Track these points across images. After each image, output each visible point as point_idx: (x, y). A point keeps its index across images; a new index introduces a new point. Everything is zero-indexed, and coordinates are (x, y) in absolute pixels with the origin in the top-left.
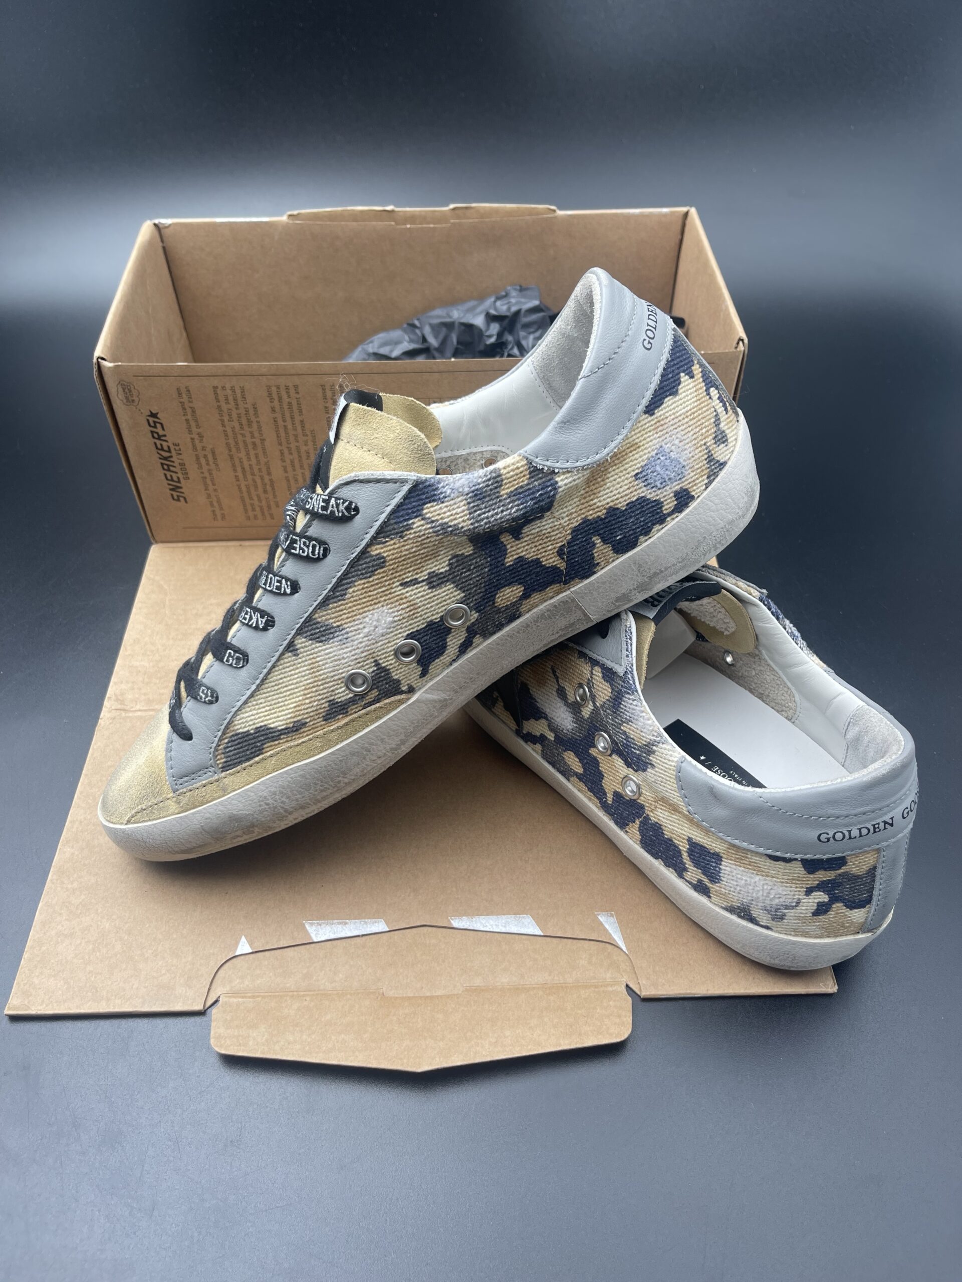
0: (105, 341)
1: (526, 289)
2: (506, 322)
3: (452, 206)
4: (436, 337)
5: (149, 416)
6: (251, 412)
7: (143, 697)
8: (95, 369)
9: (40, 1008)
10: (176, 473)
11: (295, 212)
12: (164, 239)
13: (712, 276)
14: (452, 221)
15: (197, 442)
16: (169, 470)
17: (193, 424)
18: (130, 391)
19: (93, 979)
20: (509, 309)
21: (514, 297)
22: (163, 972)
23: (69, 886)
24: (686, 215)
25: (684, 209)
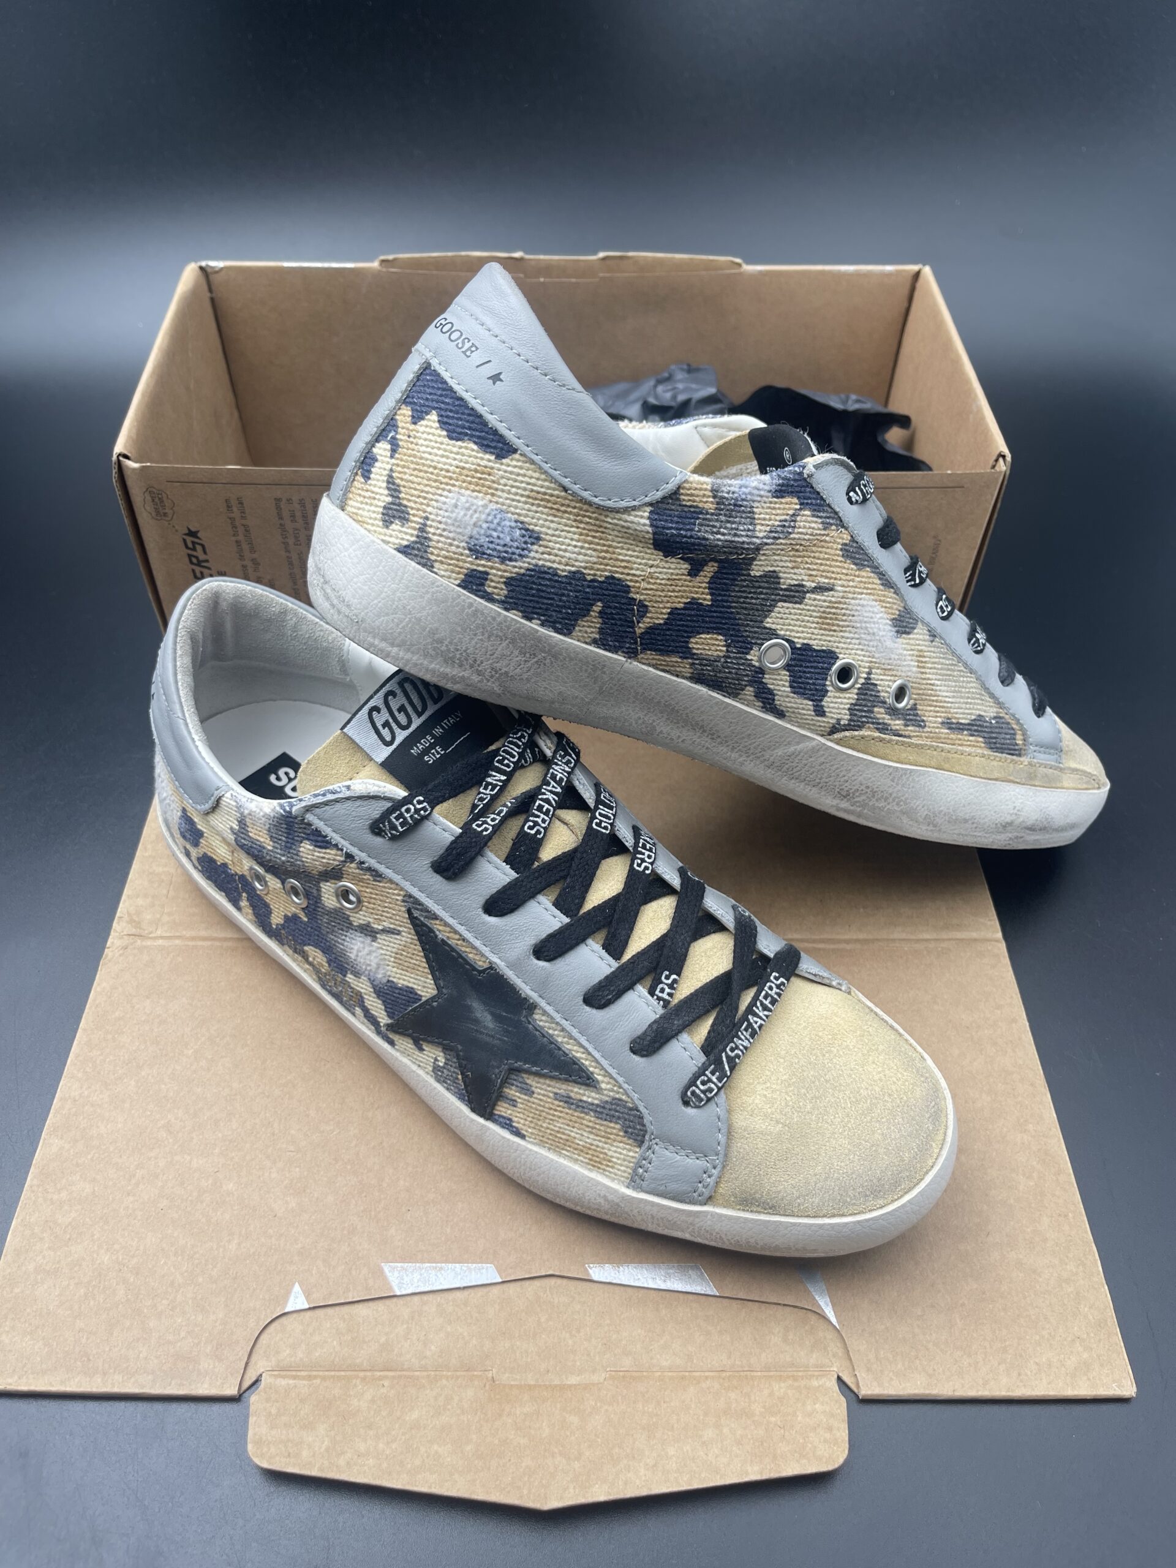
0: (130, 431)
1: (698, 370)
3: (601, 255)
5: (185, 534)
7: (165, 918)
8: (115, 472)
11: (391, 257)
12: (213, 288)
13: (957, 361)
14: (601, 275)
15: (250, 570)
17: (246, 545)
18: (162, 501)
19: (84, 1341)
20: (674, 397)
21: (681, 381)
22: (183, 1334)
23: (55, 1197)
24: (917, 275)
25: (915, 268)
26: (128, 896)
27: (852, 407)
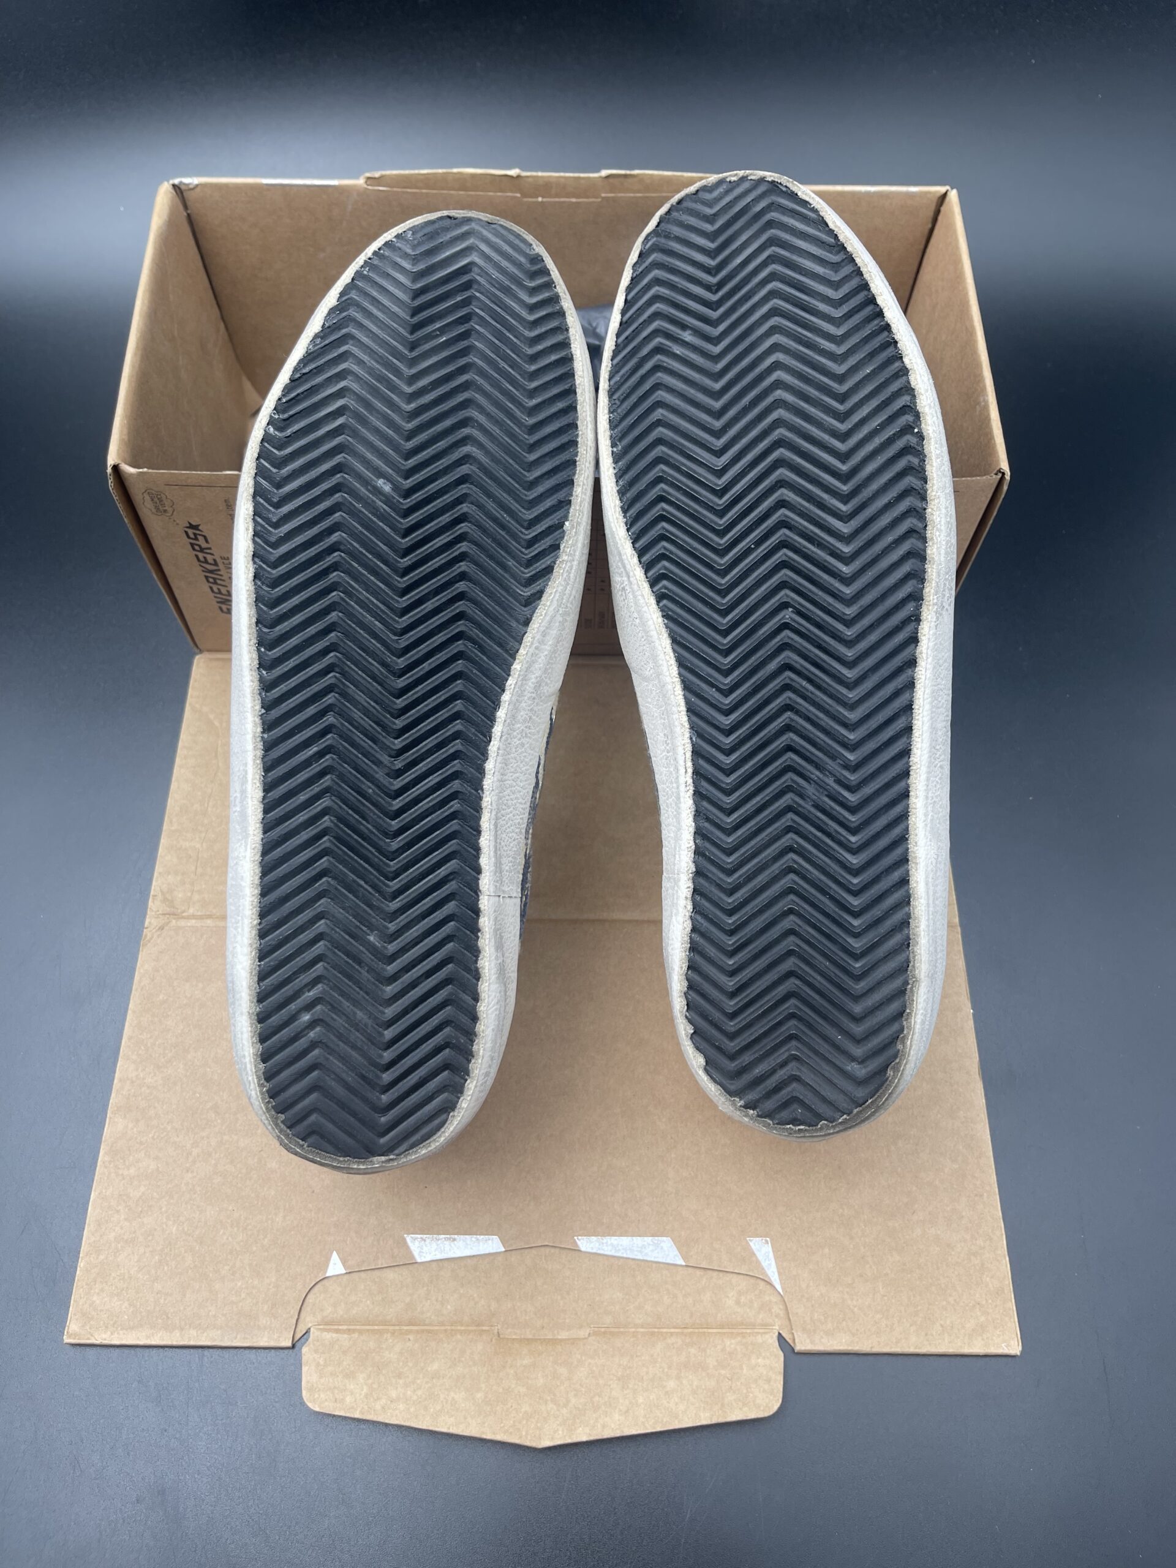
3: (604, 173)
5: (187, 528)
7: (196, 897)
8: (111, 482)
10: (224, 586)
11: (377, 174)
12: (189, 204)
14: (603, 195)
16: (215, 583)
18: (161, 500)
19: (162, 1301)
22: (243, 1295)
23: (126, 1172)
24: (945, 195)
25: (942, 189)
26: (160, 873)
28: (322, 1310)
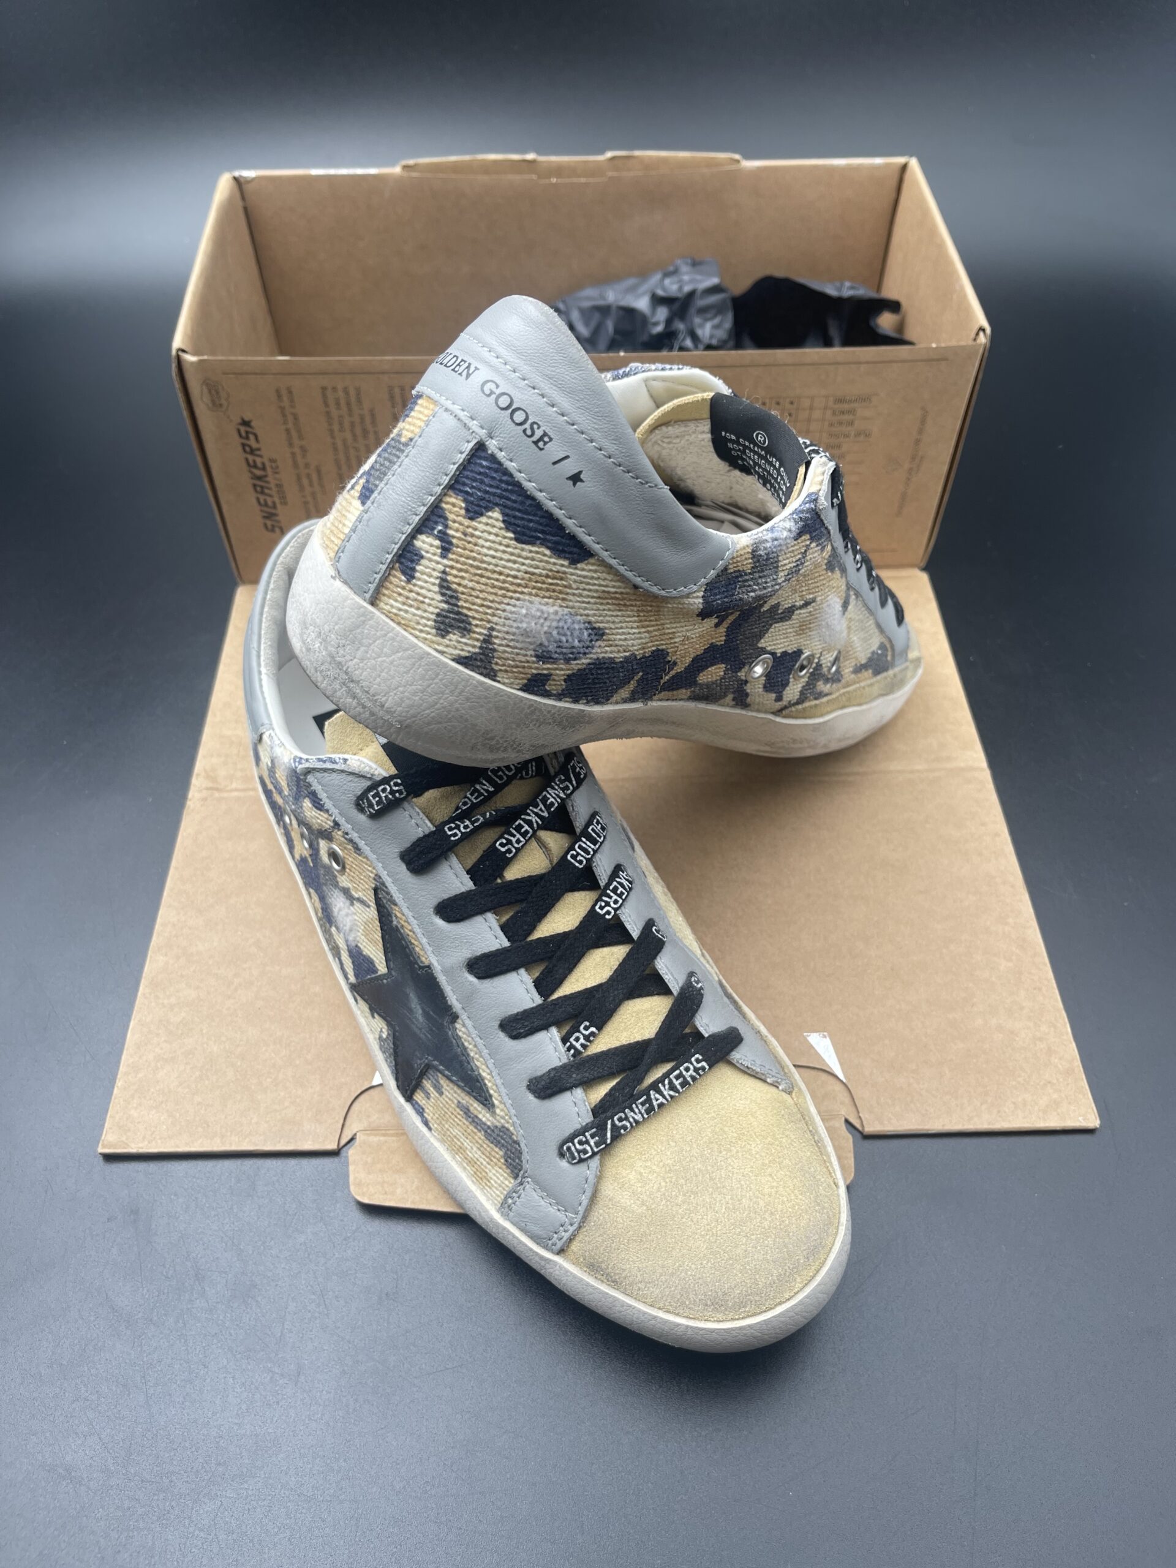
0: (184, 328)
1: (701, 263)
2: (676, 306)
3: (609, 154)
4: (587, 324)
5: (239, 424)
6: (368, 420)
7: (239, 774)
8: (174, 366)
9: (141, 1145)
10: (270, 496)
11: (411, 162)
12: (246, 197)
13: (941, 246)
14: (609, 174)
15: (299, 458)
16: (262, 493)
17: (294, 434)
18: (217, 393)
19: (203, 1112)
20: (680, 288)
21: (685, 273)
22: (287, 1104)
23: (166, 1001)
24: (904, 167)
25: (901, 160)
26: (203, 754)
27: (847, 293)
28: (369, 1116)
